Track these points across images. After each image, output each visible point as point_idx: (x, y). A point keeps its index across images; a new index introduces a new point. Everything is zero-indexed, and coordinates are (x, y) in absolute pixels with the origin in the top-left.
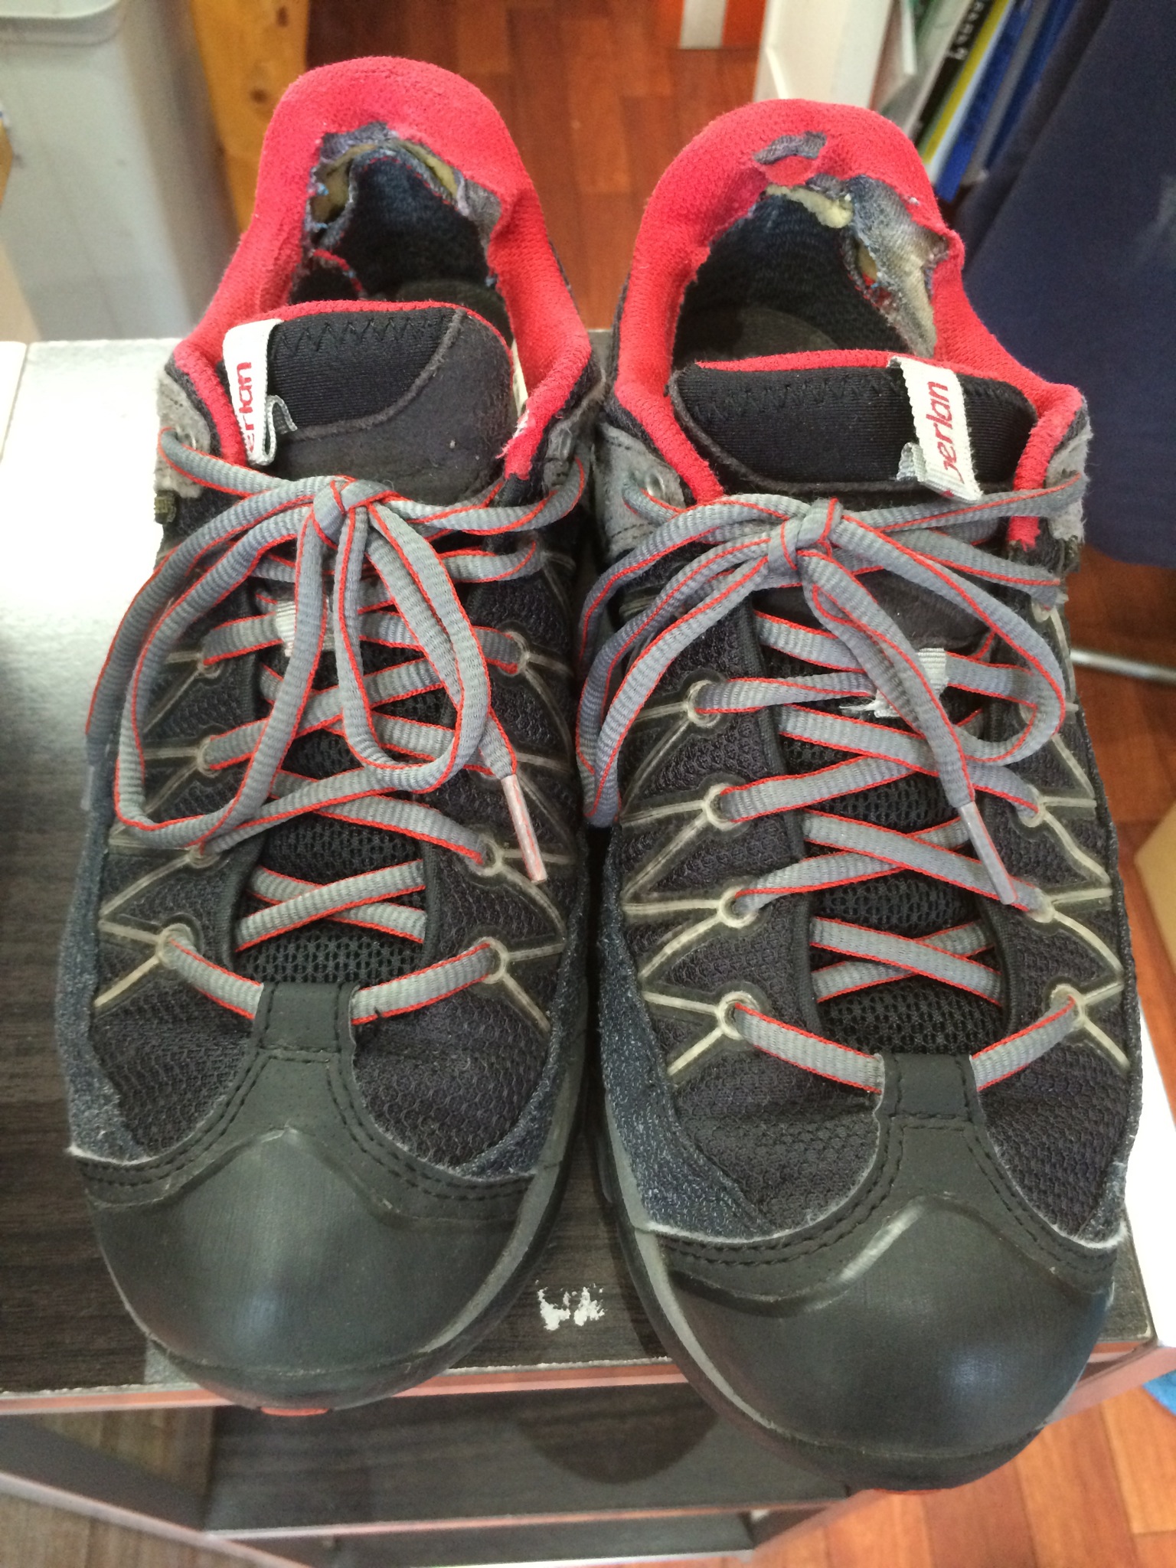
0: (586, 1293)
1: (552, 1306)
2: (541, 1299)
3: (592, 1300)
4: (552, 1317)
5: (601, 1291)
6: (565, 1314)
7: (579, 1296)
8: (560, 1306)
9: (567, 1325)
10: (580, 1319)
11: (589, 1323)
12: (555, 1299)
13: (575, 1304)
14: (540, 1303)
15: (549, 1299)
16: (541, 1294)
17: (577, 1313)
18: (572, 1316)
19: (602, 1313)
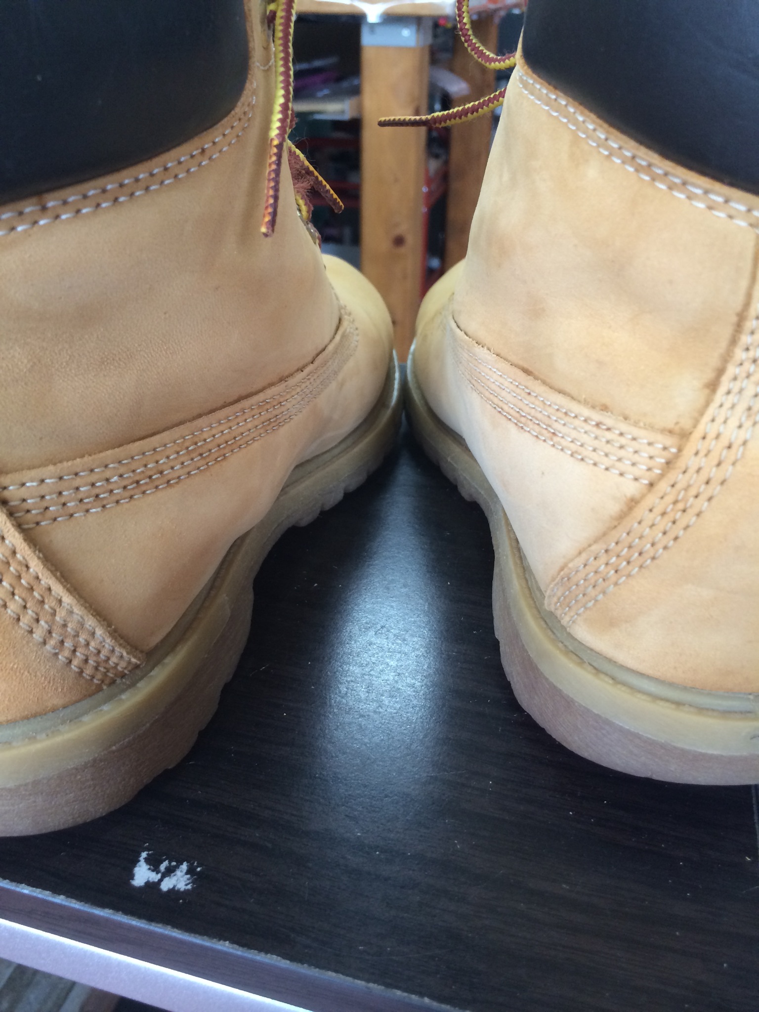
0: (184, 867)
1: (148, 867)
2: (142, 859)
3: (187, 873)
4: (142, 874)
5: (199, 869)
6: (154, 877)
7: (177, 867)
8: (155, 868)
9: (153, 887)
10: (166, 885)
11: (173, 891)
12: (153, 863)
13: (170, 871)
14: (139, 861)
15: (147, 860)
16: (144, 855)
17: (166, 880)
18: (161, 880)
19: (189, 887)
